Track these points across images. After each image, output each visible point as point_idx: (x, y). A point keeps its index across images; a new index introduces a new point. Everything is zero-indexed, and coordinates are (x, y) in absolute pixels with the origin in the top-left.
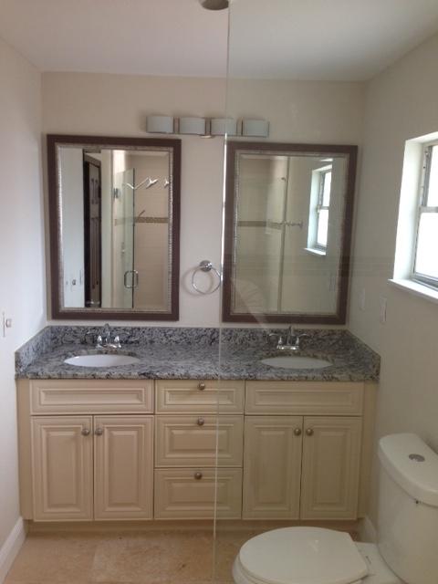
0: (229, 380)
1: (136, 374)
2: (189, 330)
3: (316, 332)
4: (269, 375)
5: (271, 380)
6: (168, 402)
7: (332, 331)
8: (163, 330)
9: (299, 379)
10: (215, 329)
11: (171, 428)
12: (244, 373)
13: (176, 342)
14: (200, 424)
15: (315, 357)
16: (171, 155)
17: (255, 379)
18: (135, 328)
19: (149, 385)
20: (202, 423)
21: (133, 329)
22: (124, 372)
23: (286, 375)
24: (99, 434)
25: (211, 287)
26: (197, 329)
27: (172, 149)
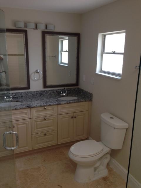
0: (53, 105)
1: (25, 107)
2: (34, 92)
3: (71, 89)
4: (64, 102)
5: (65, 104)
6: (35, 114)
7: (75, 88)
8: (25, 93)
9: (73, 103)
10: (41, 91)
11: (36, 122)
12: (57, 103)
13: (30, 96)
14: (45, 119)
15: (72, 96)
16: (24, 35)
17: (61, 104)
18: (16, 93)
19: (29, 110)
20: (46, 119)
21: (15, 93)
22: (21, 107)
23: (69, 102)
24: (14, 127)
25: (39, 78)
26: (36, 91)
27: (24, 33)
